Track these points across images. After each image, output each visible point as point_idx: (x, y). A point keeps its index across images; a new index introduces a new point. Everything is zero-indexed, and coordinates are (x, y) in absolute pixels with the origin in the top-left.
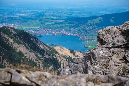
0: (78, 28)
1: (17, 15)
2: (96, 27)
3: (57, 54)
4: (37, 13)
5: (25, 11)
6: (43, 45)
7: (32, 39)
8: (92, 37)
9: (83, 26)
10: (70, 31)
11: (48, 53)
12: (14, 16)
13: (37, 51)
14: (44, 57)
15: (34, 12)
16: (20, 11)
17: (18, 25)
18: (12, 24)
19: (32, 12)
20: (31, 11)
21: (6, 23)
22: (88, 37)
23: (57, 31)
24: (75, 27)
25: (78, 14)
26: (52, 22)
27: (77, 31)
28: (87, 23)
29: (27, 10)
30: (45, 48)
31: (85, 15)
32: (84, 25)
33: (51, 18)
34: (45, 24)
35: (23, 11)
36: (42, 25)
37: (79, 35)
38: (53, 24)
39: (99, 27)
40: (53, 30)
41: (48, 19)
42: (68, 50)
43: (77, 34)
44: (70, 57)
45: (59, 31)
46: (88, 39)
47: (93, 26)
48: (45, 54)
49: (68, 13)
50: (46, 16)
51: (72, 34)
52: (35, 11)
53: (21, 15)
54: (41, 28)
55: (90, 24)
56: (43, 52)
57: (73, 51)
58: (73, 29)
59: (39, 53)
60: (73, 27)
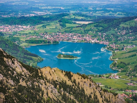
0: (107, 33)
1: (34, 14)
2: (130, 33)
3: (41, 80)
4: (61, 10)
5: (46, 8)
6: (21, 67)
7: (5, 59)
8: (124, 46)
9: (113, 30)
10: (95, 36)
11: (26, 79)
12: (30, 15)
13: (9, 76)
14: (19, 84)
15: (56, 9)
16: (40, 8)
17: (31, 27)
18: (24, 26)
19: (54, 9)
20: (53, 7)
21: (16, 25)
22: (118, 46)
23: (79, 36)
24: (103, 31)
25: (112, 12)
26: (75, 23)
27: (105, 36)
28: (119, 26)
29: (49, 7)
30: (23, 71)
31: (122, 14)
32: (115, 29)
33: (76, 18)
34: (66, 27)
35: (43, 8)
36: (62, 28)
37: (107, 43)
38: (74, 27)
39: (134, 31)
40: (74, 35)
41: (71, 19)
42: (62, 72)
43: (104, 41)
44: (63, 81)
45: (82, 37)
46: (117, 48)
47: (126, 31)
48: (21, 81)
49: (101, 10)
50: (69, 16)
51: (98, 41)
52: (59, 9)
53: (39, 13)
54: (59, 32)
55: (123, 27)
56: (19, 78)
57: (70, 73)
58: (100, 34)
59: (11, 79)
60: (100, 31)
